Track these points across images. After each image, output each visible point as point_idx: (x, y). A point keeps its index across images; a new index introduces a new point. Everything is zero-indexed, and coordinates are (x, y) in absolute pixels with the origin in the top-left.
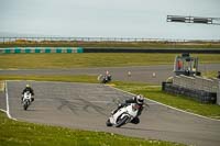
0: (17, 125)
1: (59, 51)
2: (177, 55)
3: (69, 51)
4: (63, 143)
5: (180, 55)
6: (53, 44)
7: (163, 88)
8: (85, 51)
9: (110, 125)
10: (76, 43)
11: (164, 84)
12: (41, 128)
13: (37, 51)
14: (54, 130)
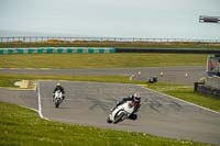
0: (49, 125)
1: (91, 51)
2: (209, 56)
3: (102, 51)
4: (95, 144)
5: (213, 56)
6: (85, 44)
7: (196, 89)
8: (118, 51)
9: (110, 122)
10: (108, 44)
11: (196, 84)
12: (73, 128)
13: (70, 51)
14: (86, 130)
